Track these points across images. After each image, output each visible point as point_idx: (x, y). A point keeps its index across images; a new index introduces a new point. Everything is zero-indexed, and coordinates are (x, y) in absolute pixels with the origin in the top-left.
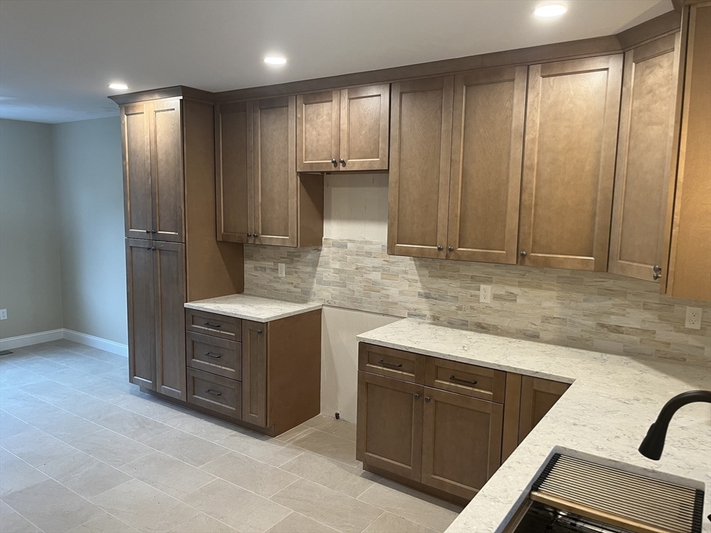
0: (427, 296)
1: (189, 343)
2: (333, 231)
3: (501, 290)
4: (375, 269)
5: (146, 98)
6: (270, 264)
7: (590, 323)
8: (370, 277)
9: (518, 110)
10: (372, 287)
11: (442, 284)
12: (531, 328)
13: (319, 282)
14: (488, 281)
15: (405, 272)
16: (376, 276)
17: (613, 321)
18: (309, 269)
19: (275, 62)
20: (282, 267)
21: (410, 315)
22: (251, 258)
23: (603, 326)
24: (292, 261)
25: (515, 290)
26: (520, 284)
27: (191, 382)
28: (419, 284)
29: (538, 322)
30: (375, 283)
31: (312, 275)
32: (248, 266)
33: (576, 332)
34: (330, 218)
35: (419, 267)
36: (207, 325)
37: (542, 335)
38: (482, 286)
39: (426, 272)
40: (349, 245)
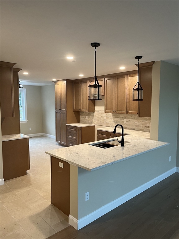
0: (114, 122)
1: (67, 133)
2: (97, 108)
3: (128, 120)
4: (105, 116)
5: (59, 81)
6: (85, 116)
7: (144, 126)
8: (104, 118)
9: (126, 83)
10: (104, 120)
11: (117, 119)
12: (133, 128)
13: (94, 120)
14: (125, 118)
15: (110, 117)
16: (105, 118)
17: (147, 125)
18: (92, 117)
19: (81, 76)
20: (87, 116)
21: (111, 126)
22: (81, 115)
23: (146, 126)
24: (89, 115)
25: (130, 120)
26: (131, 118)
27: (68, 141)
28: (113, 119)
29: (134, 126)
30: (105, 120)
31: (93, 118)
32: (80, 117)
33: (141, 128)
34: (96, 106)
35: (113, 115)
36: (71, 128)
37: (135, 129)
38: (124, 119)
39: (114, 117)
40: (100, 111)
